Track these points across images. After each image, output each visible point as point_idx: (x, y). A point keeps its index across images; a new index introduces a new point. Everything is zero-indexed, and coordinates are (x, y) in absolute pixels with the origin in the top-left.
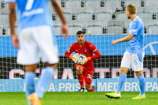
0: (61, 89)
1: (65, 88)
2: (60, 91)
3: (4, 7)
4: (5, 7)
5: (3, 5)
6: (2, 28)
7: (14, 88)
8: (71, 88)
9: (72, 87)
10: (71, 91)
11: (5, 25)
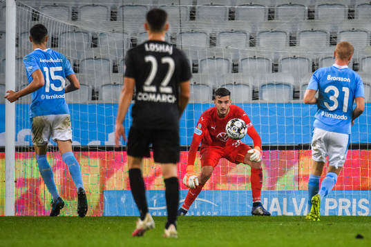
0: (329, 210)
1: (338, 208)
2: (327, 214)
3: (214, 45)
4: (217, 44)
5: (213, 41)
6: (211, 87)
7: (235, 209)
8: (350, 209)
9: (351, 206)
10: (349, 214)
11: (217, 82)
